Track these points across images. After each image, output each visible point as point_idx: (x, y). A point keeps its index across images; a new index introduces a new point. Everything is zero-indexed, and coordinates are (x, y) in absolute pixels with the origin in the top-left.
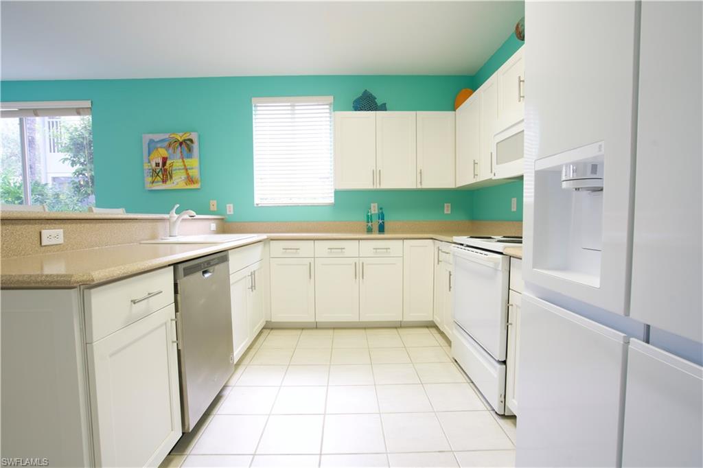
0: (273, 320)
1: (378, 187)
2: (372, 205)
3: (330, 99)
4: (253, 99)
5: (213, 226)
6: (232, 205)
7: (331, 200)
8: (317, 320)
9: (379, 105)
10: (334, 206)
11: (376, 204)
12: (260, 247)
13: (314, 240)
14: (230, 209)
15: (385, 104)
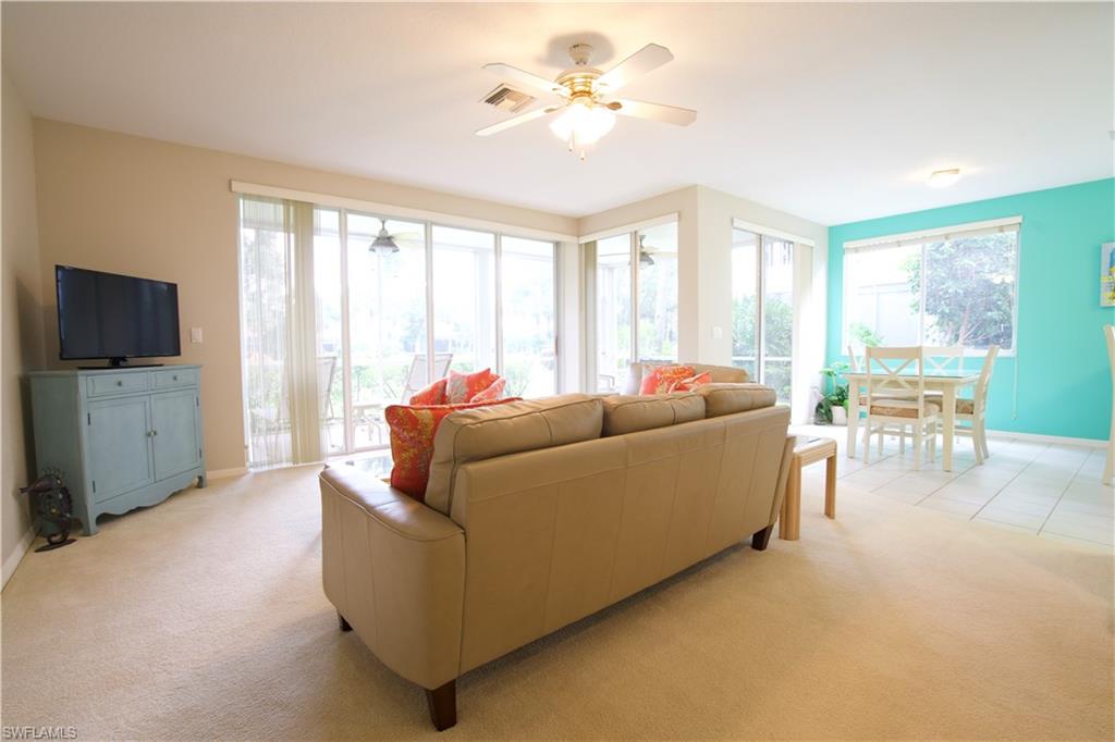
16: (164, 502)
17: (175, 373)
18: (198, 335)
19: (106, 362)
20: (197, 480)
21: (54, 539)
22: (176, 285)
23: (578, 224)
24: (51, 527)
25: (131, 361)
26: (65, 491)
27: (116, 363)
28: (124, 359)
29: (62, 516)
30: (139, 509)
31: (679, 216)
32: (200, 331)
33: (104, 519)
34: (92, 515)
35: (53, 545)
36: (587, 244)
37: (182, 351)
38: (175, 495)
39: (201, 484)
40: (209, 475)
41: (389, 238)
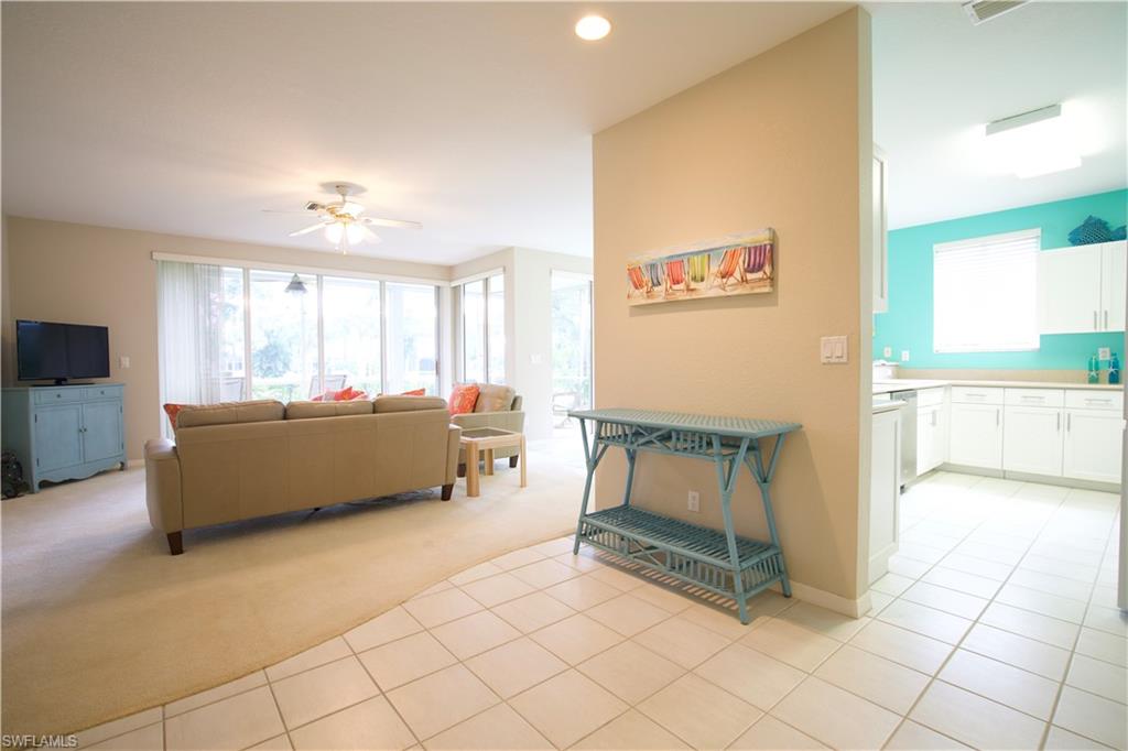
0: (951, 462)
1: (1103, 330)
2: (1101, 350)
3: (1038, 231)
4: (935, 247)
5: (889, 372)
6: (907, 352)
7: (1037, 345)
8: (1005, 468)
9: (1113, 229)
10: (1040, 350)
11: (1107, 350)
12: (941, 391)
13: (1005, 387)
14: (905, 356)
15: (1125, 227)
16: (93, 477)
17: (103, 389)
18: (126, 362)
19: (53, 382)
20: (120, 465)
21: (9, 494)
22: (106, 329)
23: (449, 272)
24: (9, 487)
25: (70, 381)
26: (18, 464)
27: (59, 382)
28: (65, 380)
29: (15, 480)
30: (71, 481)
31: (504, 270)
32: (128, 359)
33: (45, 485)
34: (36, 480)
35: (9, 497)
36: (455, 288)
37: (111, 374)
38: (99, 474)
39: (123, 468)
40: (129, 463)
41: (300, 283)
